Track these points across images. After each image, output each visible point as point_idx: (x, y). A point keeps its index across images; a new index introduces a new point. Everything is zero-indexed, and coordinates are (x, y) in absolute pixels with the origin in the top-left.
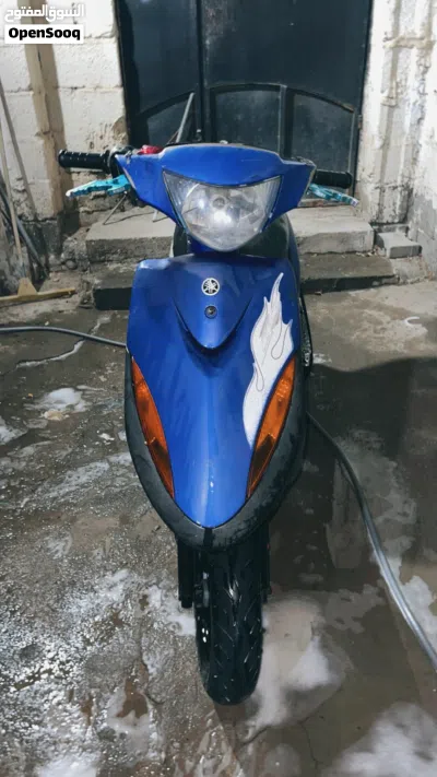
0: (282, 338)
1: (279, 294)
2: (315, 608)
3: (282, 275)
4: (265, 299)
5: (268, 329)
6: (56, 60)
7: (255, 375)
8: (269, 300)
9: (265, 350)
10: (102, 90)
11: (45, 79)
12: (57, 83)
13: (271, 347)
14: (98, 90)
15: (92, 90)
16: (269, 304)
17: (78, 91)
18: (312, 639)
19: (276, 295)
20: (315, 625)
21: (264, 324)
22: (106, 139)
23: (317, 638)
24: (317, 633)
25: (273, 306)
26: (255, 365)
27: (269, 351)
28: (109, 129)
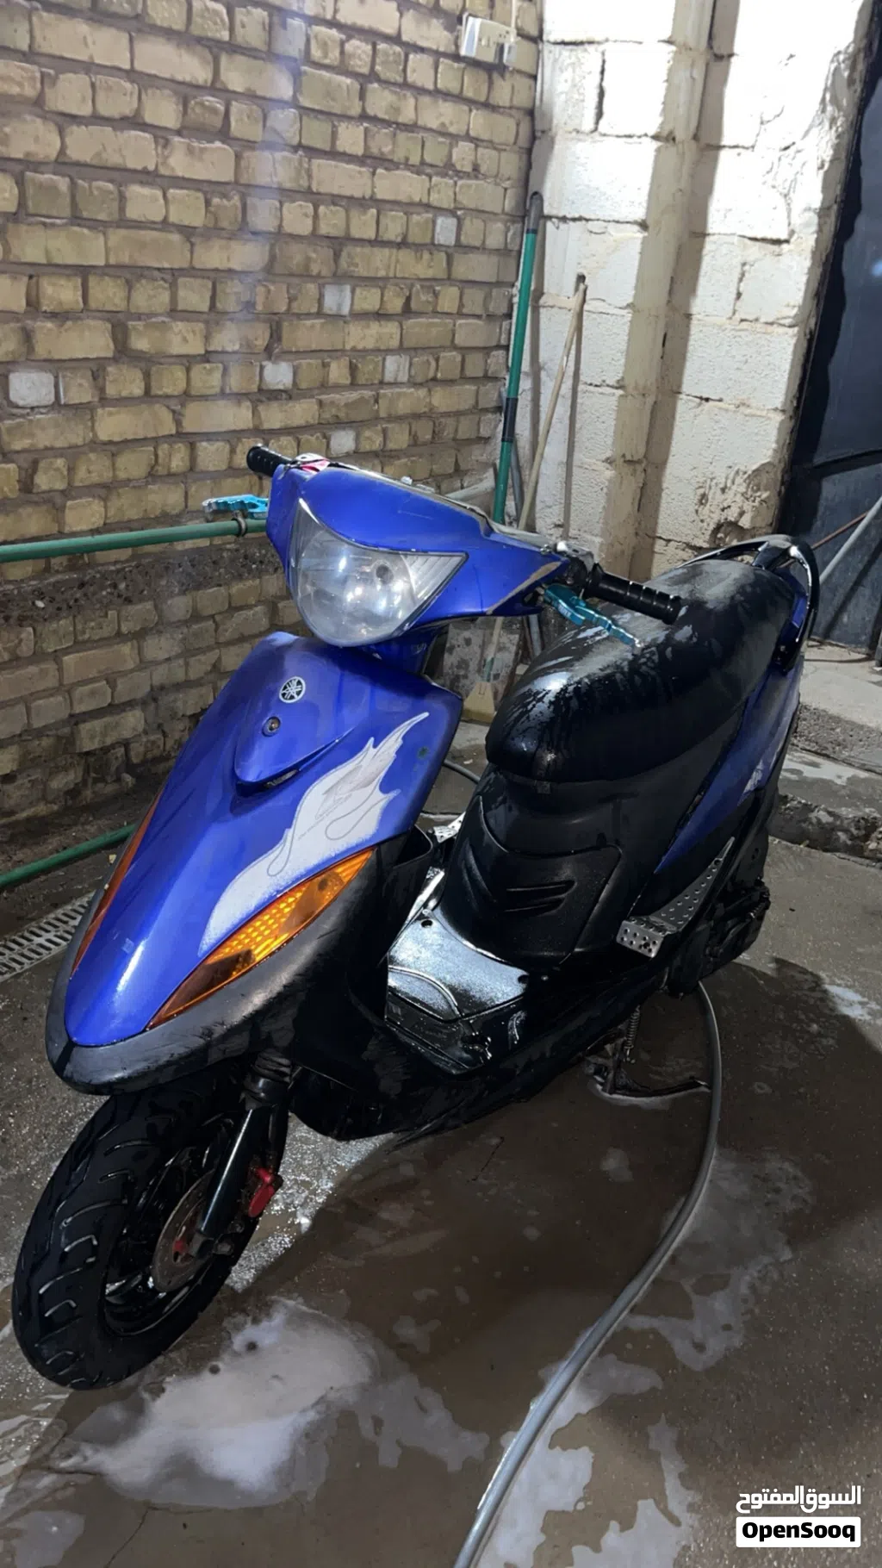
0: (360, 812)
1: (400, 742)
2: (363, 1374)
3: (426, 715)
4: (372, 740)
5: (344, 789)
6: (690, 348)
7: (276, 851)
8: (375, 746)
9: (320, 818)
10: (748, 411)
11: (663, 377)
12: (680, 386)
13: (333, 816)
14: (742, 409)
15: (732, 407)
16: (372, 751)
17: (711, 403)
18: (304, 1411)
19: (393, 742)
20: (332, 1396)
21: (343, 779)
22: (730, 495)
23: (312, 1415)
24: (321, 1408)
25: (379, 757)
26: (289, 833)
27: (327, 821)
28: (739, 480)
